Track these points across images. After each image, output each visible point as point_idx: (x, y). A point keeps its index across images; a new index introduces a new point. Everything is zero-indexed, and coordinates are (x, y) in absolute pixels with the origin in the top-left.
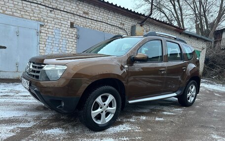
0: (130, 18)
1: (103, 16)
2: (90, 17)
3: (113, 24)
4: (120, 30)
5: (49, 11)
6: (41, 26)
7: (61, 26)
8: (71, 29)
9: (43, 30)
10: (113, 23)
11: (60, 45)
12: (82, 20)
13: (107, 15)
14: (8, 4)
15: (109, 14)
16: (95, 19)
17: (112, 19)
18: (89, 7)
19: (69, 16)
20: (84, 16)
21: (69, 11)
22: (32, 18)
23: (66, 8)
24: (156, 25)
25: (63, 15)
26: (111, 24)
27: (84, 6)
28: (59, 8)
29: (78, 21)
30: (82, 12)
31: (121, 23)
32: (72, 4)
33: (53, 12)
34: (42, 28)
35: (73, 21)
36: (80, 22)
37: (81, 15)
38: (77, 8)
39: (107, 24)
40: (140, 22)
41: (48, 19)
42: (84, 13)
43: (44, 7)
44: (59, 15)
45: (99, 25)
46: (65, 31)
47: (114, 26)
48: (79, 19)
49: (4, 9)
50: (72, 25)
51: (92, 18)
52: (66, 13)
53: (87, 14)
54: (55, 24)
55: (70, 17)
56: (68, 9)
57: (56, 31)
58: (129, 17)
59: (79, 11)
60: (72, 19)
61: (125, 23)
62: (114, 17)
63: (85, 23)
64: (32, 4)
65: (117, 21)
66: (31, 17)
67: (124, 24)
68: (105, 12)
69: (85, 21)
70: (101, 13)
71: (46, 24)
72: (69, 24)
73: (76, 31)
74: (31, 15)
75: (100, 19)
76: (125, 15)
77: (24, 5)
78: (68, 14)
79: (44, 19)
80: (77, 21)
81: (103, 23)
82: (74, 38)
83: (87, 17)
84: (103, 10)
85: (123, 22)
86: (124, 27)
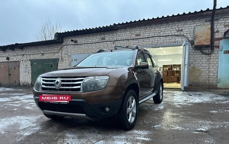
0: (191, 21)
1: (155, 32)
2: (142, 37)
4: (177, 38)
5: (112, 44)
10: (167, 33)
13: (159, 29)
15: (162, 27)
16: (147, 37)
17: (166, 30)
18: (141, 29)
20: (136, 38)
21: (125, 39)
23: (122, 37)
25: (121, 43)
26: (165, 35)
27: (136, 30)
28: (118, 39)
30: (134, 36)
31: (178, 31)
32: (127, 33)
33: (115, 44)
35: (127, 45)
37: (134, 38)
38: (131, 34)
39: (160, 36)
42: (136, 35)
43: (110, 42)
44: (119, 44)
45: (151, 40)
47: (168, 36)
48: (132, 42)
51: (144, 37)
52: (123, 41)
53: (139, 35)
55: (125, 42)
56: (124, 37)
59: (132, 36)
60: (127, 43)
61: (183, 28)
62: (167, 28)
63: (138, 43)
65: (171, 30)
67: (182, 30)
68: (156, 27)
70: (152, 30)
75: (151, 35)
76: (183, 20)
77: (100, 45)
80: (131, 44)
81: (155, 38)
83: (139, 37)
84: (153, 26)
85: (180, 28)
86: (182, 33)
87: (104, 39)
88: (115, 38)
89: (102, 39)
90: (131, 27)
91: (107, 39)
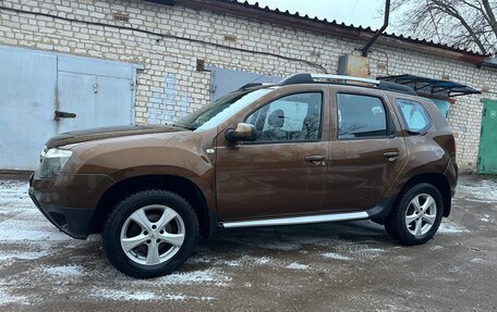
0: (334, 40)
1: (269, 42)
2: (239, 47)
3: (293, 57)
4: (309, 68)
5: (154, 42)
6: (139, 71)
7: (178, 68)
8: (197, 75)
9: (143, 78)
10: (294, 53)
11: (177, 108)
12: (222, 54)
13: (278, 39)
14: (79, 36)
15: (284, 35)
16: (250, 49)
17: (291, 46)
18: (238, 26)
19: (195, 47)
20: (226, 44)
21: (194, 38)
22: (123, 57)
23: (188, 31)
24: (404, 50)
25: (182, 47)
26: (288, 56)
27: (225, 23)
28: (173, 34)
29: (214, 57)
30: (221, 37)
31: (313, 54)
32: (201, 23)
33: (162, 43)
34: (141, 76)
35: (201, 56)
36: (217, 58)
37: (220, 43)
38: (211, 30)
39: (278, 56)
40: (360, 46)
41: (152, 56)
42: (227, 38)
43: (145, 35)
44: (173, 47)
45: (260, 60)
46: (185, 78)
47: (295, 60)
48: (215, 52)
49: (73, 45)
50: (200, 66)
51: (245, 48)
52: (187, 42)
53: (232, 39)
54: (166, 66)
55: (196, 49)
56: (193, 33)
57: (168, 80)
58: (333, 37)
59: (215, 36)
60: (201, 53)
61: (322, 51)
62: (294, 42)
63: (228, 60)
64: (122, 31)
65: (301, 48)
66: (119, 55)
67: (319, 55)
68: (273, 33)
69: (227, 55)
70: (263, 36)
71: (148, 67)
72: (195, 64)
73: (208, 77)
74: (120, 51)
75: (261, 47)
76: (323, 34)
77: (107, 34)
78: (192, 43)
79: (145, 58)
80: (211, 57)
81: (269, 57)
82: (204, 92)
83: (232, 45)
84: (268, 28)
85: (317, 50)
86: (319, 60)
87: (126, 19)
88: (164, 28)
89: (117, 18)
90: (214, 12)
91: (134, 22)
